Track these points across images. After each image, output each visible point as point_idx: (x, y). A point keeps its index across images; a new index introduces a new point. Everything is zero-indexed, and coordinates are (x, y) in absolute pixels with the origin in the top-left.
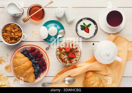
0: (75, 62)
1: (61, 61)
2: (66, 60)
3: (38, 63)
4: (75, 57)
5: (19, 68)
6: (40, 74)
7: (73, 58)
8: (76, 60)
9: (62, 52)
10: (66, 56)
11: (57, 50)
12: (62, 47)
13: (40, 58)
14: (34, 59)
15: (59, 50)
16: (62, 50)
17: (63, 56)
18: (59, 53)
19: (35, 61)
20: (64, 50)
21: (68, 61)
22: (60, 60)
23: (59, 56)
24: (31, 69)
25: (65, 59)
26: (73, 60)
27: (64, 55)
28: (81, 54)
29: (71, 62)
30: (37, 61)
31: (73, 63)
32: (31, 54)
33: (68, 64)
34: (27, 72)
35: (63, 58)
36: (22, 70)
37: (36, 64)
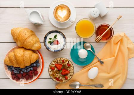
0: (70, 77)
1: (56, 81)
2: (61, 78)
4: (69, 72)
7: (67, 74)
8: (71, 75)
9: (55, 71)
10: (60, 74)
11: (49, 71)
12: (53, 66)
15: (51, 70)
16: (54, 69)
17: (57, 75)
18: (52, 73)
20: (56, 69)
21: (63, 79)
22: (54, 80)
23: (53, 76)
25: (59, 77)
26: (67, 76)
27: (58, 73)
28: (74, 68)
29: (66, 79)
31: (68, 79)
33: (64, 81)
35: (57, 77)
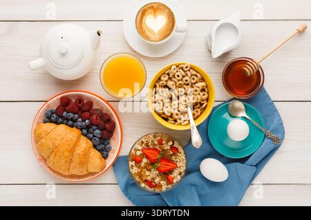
0: (179, 177)
2: (157, 180)
3: (91, 124)
4: (176, 167)
5: (58, 152)
6: (109, 144)
7: (171, 171)
8: (180, 174)
9: (143, 164)
11: (130, 165)
12: (139, 154)
13: (89, 111)
14: (80, 119)
15: (133, 163)
16: (141, 162)
18: (135, 170)
19: (84, 123)
20: (145, 160)
21: (162, 182)
23: (140, 177)
24: (85, 143)
27: (149, 170)
30: (87, 121)
32: (65, 113)
33: (164, 188)
34: (78, 152)
35: (149, 178)
36: (67, 154)
37: (88, 127)
